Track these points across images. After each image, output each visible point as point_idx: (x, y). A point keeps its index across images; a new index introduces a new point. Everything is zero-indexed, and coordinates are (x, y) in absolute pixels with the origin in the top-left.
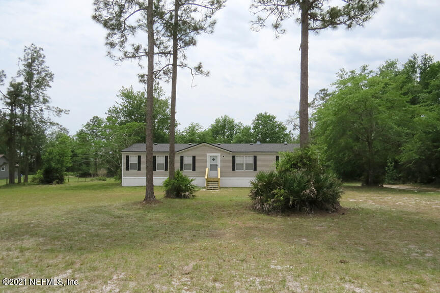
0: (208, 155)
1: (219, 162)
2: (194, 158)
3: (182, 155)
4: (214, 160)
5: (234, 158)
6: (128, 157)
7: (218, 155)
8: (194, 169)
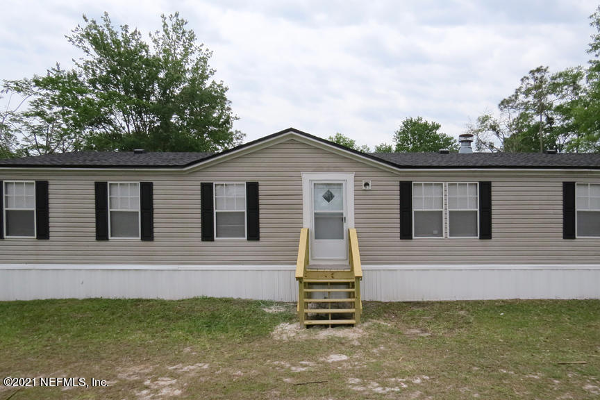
0: (308, 179)
1: (348, 204)
3: (207, 180)
4: (329, 197)
5: (405, 189)
8: (254, 234)
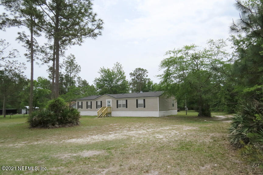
0: (107, 100)
1: (111, 104)
2: (101, 102)
3: (97, 101)
4: (109, 102)
5: (117, 101)
6: (78, 102)
7: (111, 100)
